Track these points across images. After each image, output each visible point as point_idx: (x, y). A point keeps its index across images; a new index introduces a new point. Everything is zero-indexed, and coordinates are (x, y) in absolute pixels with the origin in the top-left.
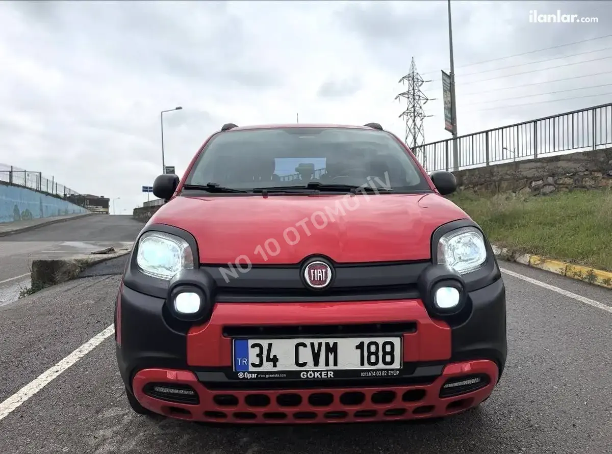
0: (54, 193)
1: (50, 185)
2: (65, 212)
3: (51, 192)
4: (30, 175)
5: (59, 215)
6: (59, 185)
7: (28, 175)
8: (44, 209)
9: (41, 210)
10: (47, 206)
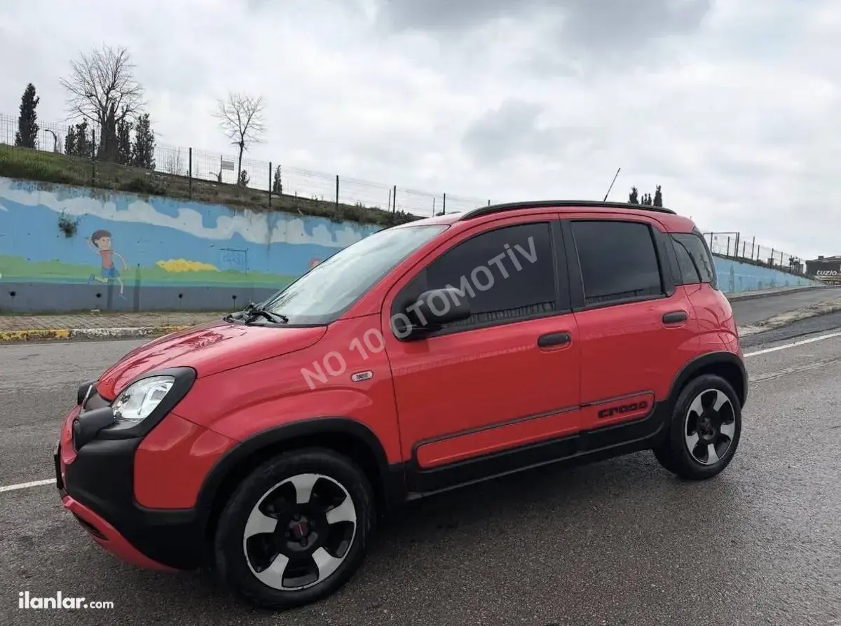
0: (755, 258)
1: (749, 249)
2: (771, 284)
3: (750, 258)
4: (718, 238)
5: (760, 289)
6: (763, 248)
7: (716, 238)
8: (736, 280)
9: (732, 282)
10: (740, 278)
